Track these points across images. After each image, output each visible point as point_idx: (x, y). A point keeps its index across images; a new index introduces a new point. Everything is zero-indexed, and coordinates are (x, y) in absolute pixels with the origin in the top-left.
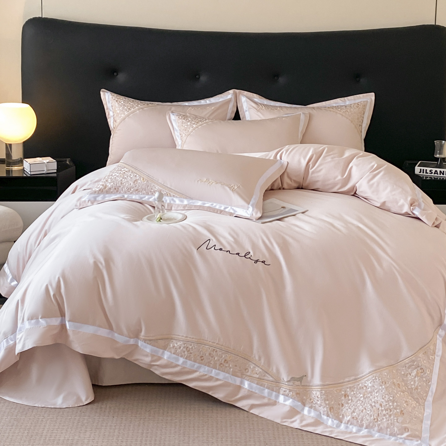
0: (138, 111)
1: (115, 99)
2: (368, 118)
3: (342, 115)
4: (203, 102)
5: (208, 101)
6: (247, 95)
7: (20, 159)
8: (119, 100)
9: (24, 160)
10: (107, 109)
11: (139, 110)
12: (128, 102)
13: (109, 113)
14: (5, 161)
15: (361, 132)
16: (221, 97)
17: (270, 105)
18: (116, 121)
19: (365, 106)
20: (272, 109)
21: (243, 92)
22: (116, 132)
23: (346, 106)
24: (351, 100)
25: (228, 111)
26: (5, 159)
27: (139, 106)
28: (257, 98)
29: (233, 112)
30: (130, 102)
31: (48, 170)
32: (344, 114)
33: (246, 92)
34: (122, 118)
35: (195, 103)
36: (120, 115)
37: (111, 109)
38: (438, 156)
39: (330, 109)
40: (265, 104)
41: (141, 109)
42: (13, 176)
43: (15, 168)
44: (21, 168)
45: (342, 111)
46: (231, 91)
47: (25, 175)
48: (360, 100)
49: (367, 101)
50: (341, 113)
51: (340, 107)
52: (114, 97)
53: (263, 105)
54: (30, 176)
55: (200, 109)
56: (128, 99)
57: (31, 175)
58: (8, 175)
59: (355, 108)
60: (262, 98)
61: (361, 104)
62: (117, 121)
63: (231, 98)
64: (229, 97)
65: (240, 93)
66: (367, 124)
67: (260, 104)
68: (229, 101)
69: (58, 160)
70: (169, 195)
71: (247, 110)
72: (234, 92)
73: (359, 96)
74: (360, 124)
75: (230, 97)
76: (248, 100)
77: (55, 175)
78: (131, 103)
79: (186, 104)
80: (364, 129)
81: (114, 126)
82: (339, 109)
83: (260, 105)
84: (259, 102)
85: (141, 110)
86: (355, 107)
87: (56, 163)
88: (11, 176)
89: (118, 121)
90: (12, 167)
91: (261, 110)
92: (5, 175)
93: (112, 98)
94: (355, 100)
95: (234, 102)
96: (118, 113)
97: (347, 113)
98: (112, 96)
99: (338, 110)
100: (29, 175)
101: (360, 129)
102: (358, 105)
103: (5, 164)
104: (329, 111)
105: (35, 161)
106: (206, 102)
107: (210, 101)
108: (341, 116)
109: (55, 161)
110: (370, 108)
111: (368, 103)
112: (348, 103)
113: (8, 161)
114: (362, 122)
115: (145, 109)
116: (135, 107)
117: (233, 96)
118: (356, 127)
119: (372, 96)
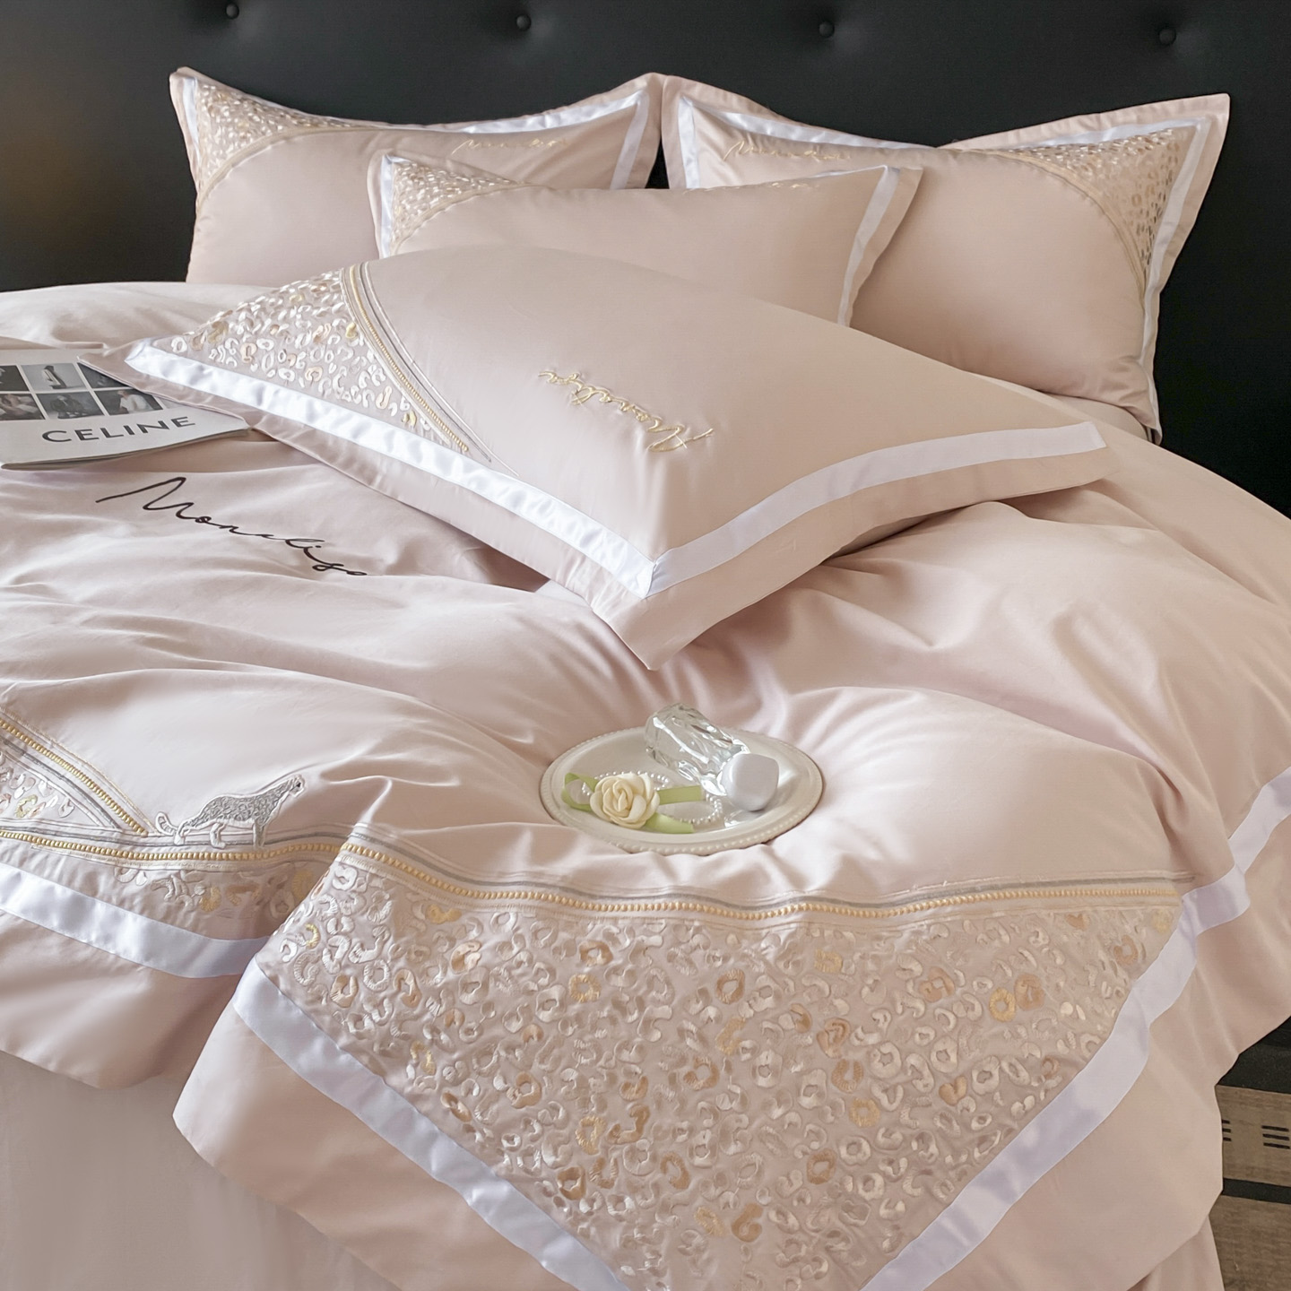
0: (269, 148)
2: (1187, 203)
3: (1066, 181)
4: (531, 123)
5: (551, 119)
6: (703, 100)
11: (272, 143)
12: (247, 113)
15: (1146, 257)
16: (603, 105)
20: (779, 153)
21: (689, 87)
23: (1092, 148)
25: (618, 156)
27: (280, 128)
28: (738, 111)
29: (639, 164)
32: (1075, 175)
33: (700, 86)
35: (503, 126)
39: (1021, 157)
40: (769, 138)
41: (285, 139)
45: (1068, 162)
46: (641, 82)
48: (1160, 126)
49: (1192, 130)
50: (1062, 171)
51: (1067, 151)
52: (207, 93)
53: (754, 136)
59: (1129, 155)
60: (759, 112)
61: (1161, 138)
63: (636, 105)
64: (629, 101)
65: (674, 88)
66: (1180, 227)
67: (743, 132)
68: (626, 119)
71: (692, 158)
72: (652, 82)
74: (1144, 221)
75: (632, 103)
76: (699, 117)
78: (256, 118)
79: (472, 128)
80: (1163, 249)
82: (1058, 157)
83: (740, 137)
84: (745, 125)
85: (282, 142)
86: (1130, 150)
91: (737, 154)
94: (1140, 121)
95: (647, 124)
97: (1091, 173)
99: (1055, 161)
101: (1143, 247)
102: (1149, 142)
104: (1012, 164)
106: (543, 123)
107: (558, 118)
108: (1057, 183)
110: (1201, 158)
111: (1196, 138)
112: (1108, 135)
114: (1153, 214)
115: (296, 139)
116: (264, 133)
117: (647, 99)
118: (1119, 234)
119: (1221, 109)
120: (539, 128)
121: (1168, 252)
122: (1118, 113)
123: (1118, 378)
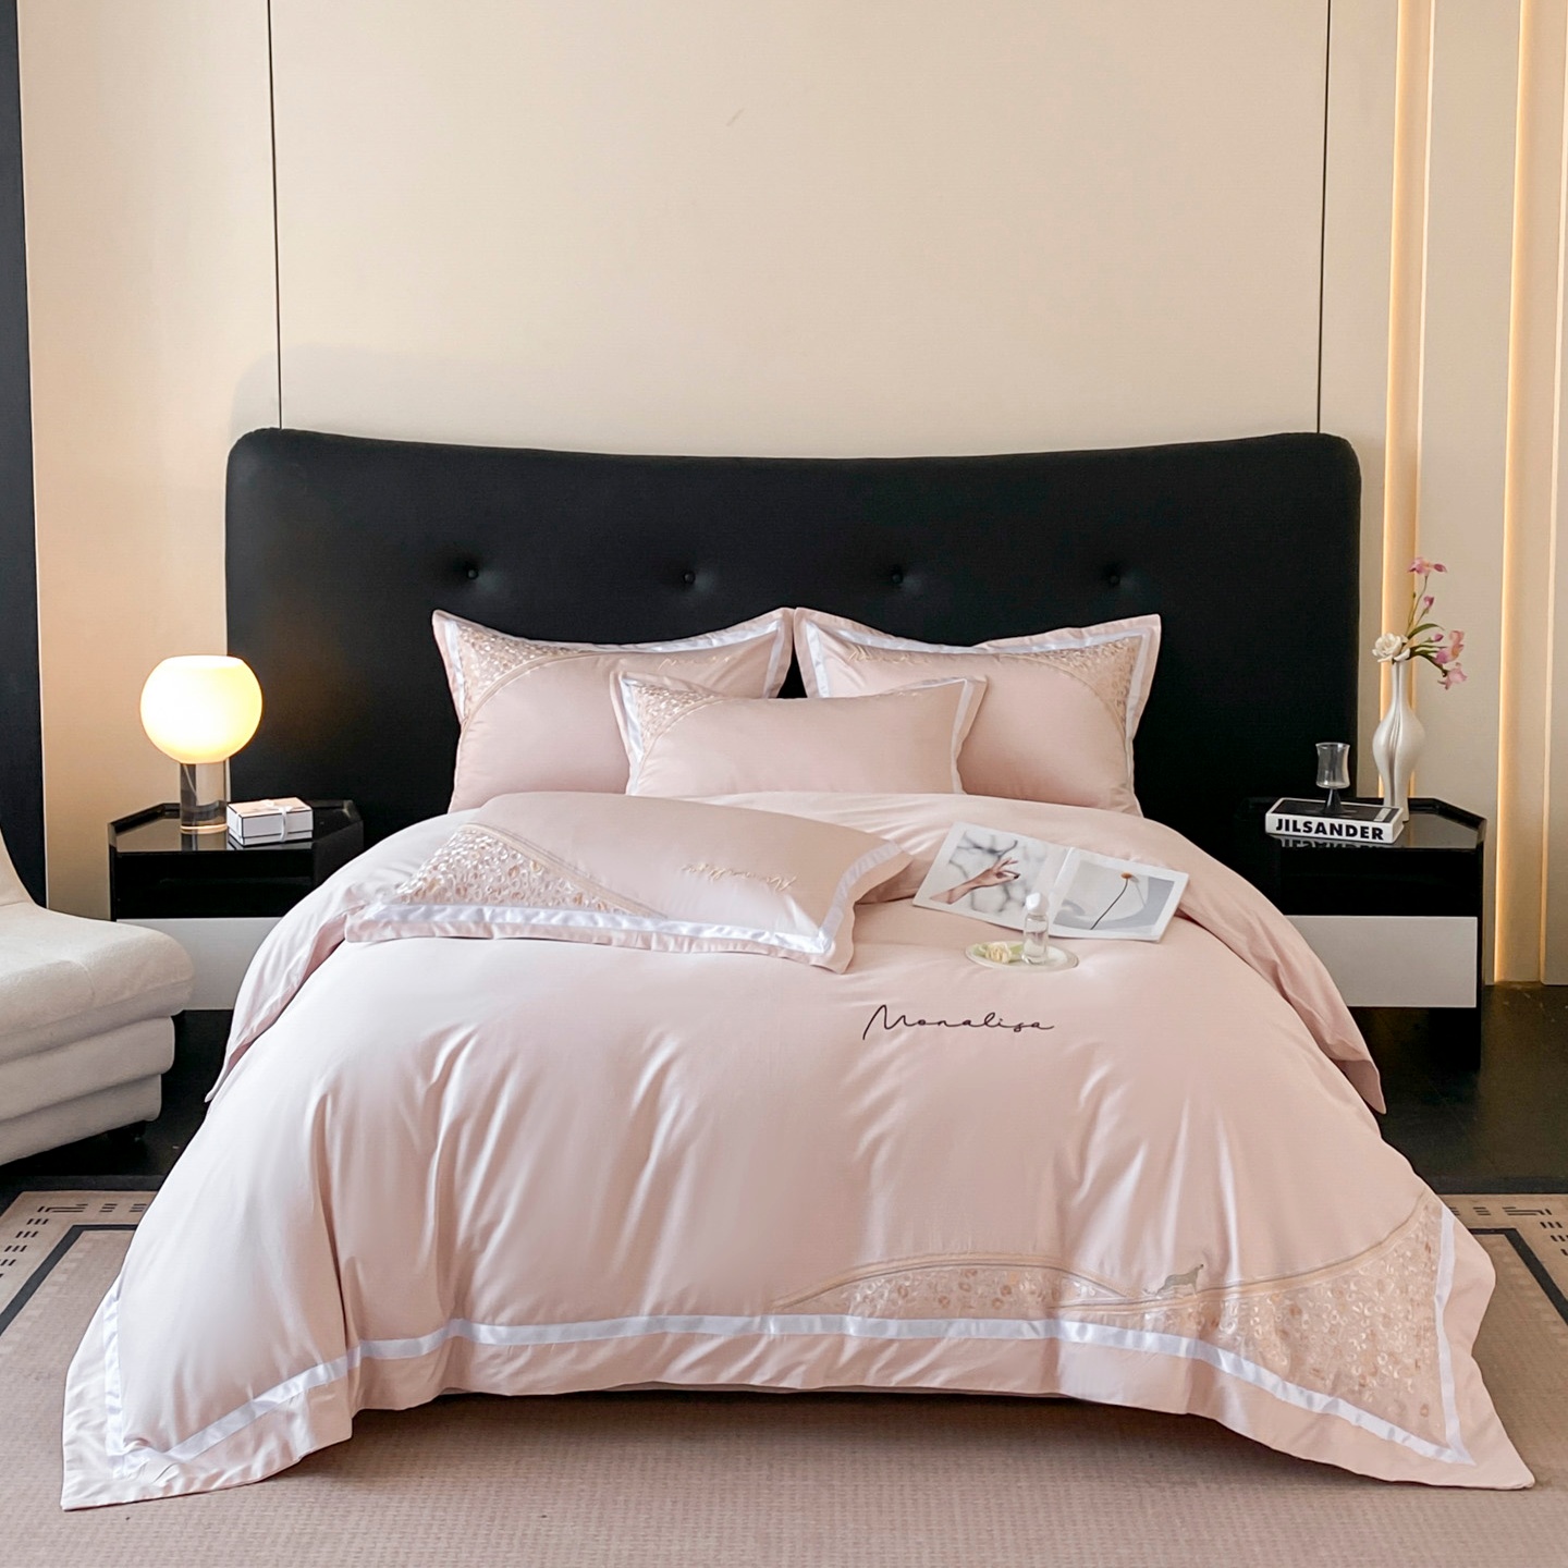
0: (528, 672)
1: (468, 641)
2: (1143, 683)
3: (1072, 676)
4: (701, 643)
5: (716, 640)
6: (822, 622)
7: (217, 805)
8: (480, 642)
9: (228, 809)
10: (451, 666)
11: (530, 668)
12: (503, 647)
13: (455, 676)
14: (178, 811)
15: (1124, 720)
16: (751, 630)
17: (883, 649)
18: (470, 699)
19: (1133, 651)
20: (884, 659)
21: (811, 614)
22: (471, 728)
23: (1082, 652)
24: (1097, 634)
25: (767, 665)
26: (177, 805)
27: (532, 656)
28: (844, 627)
29: (781, 668)
30: (507, 648)
31: (290, 833)
32: (1077, 672)
33: (818, 614)
34: (486, 689)
35: (681, 646)
36: (480, 684)
37: (459, 667)
38: (1326, 783)
39: (1040, 659)
40: (869, 647)
41: (538, 665)
42: (200, 849)
43: (204, 829)
44: (221, 828)
45: (1071, 663)
46: (777, 614)
47: (230, 848)
48: (1121, 635)
49: (1141, 638)
50: (1069, 670)
51: (1068, 654)
52: (466, 634)
53: (862, 647)
54: (242, 849)
55: (692, 662)
56: (503, 639)
57: (244, 847)
58: (187, 849)
59: (1106, 656)
60: (860, 630)
61: (1122, 644)
62: (473, 699)
63: (777, 631)
64: (772, 627)
65: (801, 616)
66: (1140, 699)
67: (855, 645)
68: (772, 639)
69: (319, 804)
70: (603, 908)
71: (820, 660)
72: (784, 614)
73: (1120, 625)
74: (1120, 698)
75: (774, 629)
76: (821, 633)
77: (308, 845)
78: (511, 651)
79: (659, 648)
80: (1133, 712)
81: (467, 712)
82: (1064, 659)
83: (855, 648)
84: (853, 639)
85: (537, 668)
86: (1106, 653)
87: (311, 813)
88: (194, 849)
89: (476, 699)
90: (196, 825)
91: (856, 661)
92: (178, 847)
93: (462, 636)
94: (1107, 633)
95: (785, 639)
96: (476, 678)
97: (1085, 669)
98: (461, 632)
99: (1062, 663)
100: (239, 848)
101: (1121, 714)
102: (1116, 647)
103: (178, 817)
104: (1037, 665)
105: (257, 811)
106: (711, 644)
107: (721, 640)
108: (1068, 678)
109: (309, 808)
110: (1148, 654)
111: (1143, 643)
112: (1089, 642)
113: (186, 810)
114: (1125, 693)
115: (547, 665)
116: (521, 662)
117: (783, 627)
118: (1107, 707)
119: (1154, 623)
120: (708, 647)
121: (1135, 715)
122: (1093, 628)
123: (1118, 798)
